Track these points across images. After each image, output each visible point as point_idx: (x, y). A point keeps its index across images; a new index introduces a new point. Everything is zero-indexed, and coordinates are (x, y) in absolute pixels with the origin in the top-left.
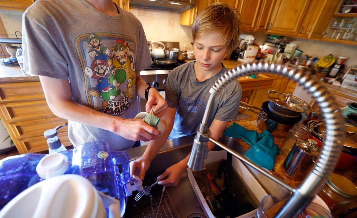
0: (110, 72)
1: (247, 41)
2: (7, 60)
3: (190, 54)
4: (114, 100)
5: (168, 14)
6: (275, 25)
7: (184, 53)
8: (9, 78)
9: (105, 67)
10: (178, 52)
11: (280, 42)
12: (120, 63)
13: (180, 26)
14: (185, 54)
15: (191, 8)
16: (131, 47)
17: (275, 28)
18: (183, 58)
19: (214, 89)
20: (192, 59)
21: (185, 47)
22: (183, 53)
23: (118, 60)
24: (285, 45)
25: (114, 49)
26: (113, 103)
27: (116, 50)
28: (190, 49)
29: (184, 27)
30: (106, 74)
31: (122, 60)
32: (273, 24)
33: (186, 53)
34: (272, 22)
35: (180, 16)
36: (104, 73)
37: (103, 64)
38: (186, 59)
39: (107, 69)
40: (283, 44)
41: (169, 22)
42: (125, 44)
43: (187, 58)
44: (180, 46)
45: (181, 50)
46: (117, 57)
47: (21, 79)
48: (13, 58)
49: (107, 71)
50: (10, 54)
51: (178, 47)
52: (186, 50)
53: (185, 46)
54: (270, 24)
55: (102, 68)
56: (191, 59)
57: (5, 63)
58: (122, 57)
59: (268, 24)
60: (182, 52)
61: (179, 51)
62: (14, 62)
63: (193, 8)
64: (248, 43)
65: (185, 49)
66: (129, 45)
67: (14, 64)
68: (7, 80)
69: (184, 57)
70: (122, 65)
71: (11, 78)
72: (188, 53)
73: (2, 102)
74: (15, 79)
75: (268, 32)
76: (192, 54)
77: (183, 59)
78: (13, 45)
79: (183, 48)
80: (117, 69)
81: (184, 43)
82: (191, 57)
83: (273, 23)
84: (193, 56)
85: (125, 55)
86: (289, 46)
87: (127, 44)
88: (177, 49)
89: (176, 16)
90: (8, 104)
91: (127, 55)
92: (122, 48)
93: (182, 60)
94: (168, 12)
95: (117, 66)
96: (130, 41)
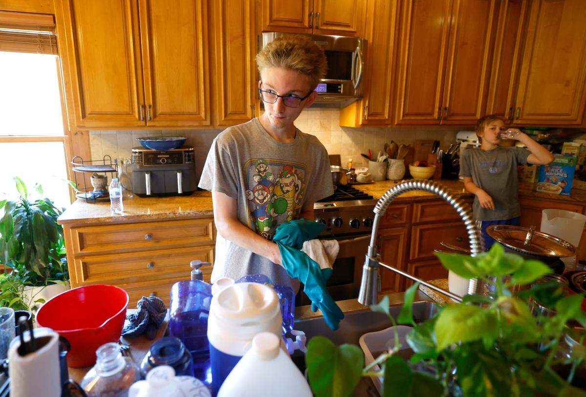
0: (270, 199)
1: (474, 144)
2: (89, 195)
3: (360, 174)
4: (267, 232)
5: (319, 112)
6: (528, 109)
7: (349, 173)
8: (96, 219)
9: (266, 193)
10: (338, 171)
11: (550, 138)
12: (283, 191)
13: (340, 129)
14: (351, 174)
15: (358, 101)
16: (300, 175)
17: (529, 115)
18: (347, 181)
19: (378, 209)
20: (366, 182)
21: (351, 162)
22: (347, 174)
23: (282, 188)
24: (562, 144)
25: (279, 176)
26: (266, 235)
27: (281, 177)
28: (360, 165)
29: (347, 129)
30: (265, 201)
31: (285, 189)
32: (522, 109)
33: (354, 172)
34: (519, 104)
35: (339, 112)
36: (263, 200)
37: (264, 190)
38: (354, 183)
39: (267, 196)
40: (556, 142)
41: (321, 123)
42: (293, 171)
43: (356, 181)
44: (342, 162)
45: (344, 167)
46: (281, 184)
47: (110, 220)
48: (96, 191)
49: (267, 198)
50: (93, 186)
51: (339, 164)
52: (353, 168)
53: (350, 160)
54: (515, 109)
55: (262, 194)
56: (364, 182)
57: (87, 199)
58: (287, 185)
59: (512, 109)
60: (346, 171)
61: (341, 169)
62: (99, 197)
63: (361, 100)
64: (475, 146)
65: (352, 166)
66: (298, 172)
67: (98, 200)
68: (94, 222)
69: (351, 180)
70: (284, 193)
71: (99, 218)
72: (356, 172)
73: (81, 253)
74: (103, 219)
75: (515, 124)
76: (365, 174)
77: (348, 184)
78: (100, 174)
79: (348, 163)
80: (278, 197)
81: (349, 155)
82: (363, 179)
83: (521, 106)
84: (366, 177)
85: (290, 183)
86: (571, 146)
87: (296, 171)
88: (338, 167)
89: (334, 114)
90: (86, 257)
91: (293, 183)
92: (289, 175)
93: (346, 185)
94: (319, 109)
95: (278, 194)
96: (300, 169)
